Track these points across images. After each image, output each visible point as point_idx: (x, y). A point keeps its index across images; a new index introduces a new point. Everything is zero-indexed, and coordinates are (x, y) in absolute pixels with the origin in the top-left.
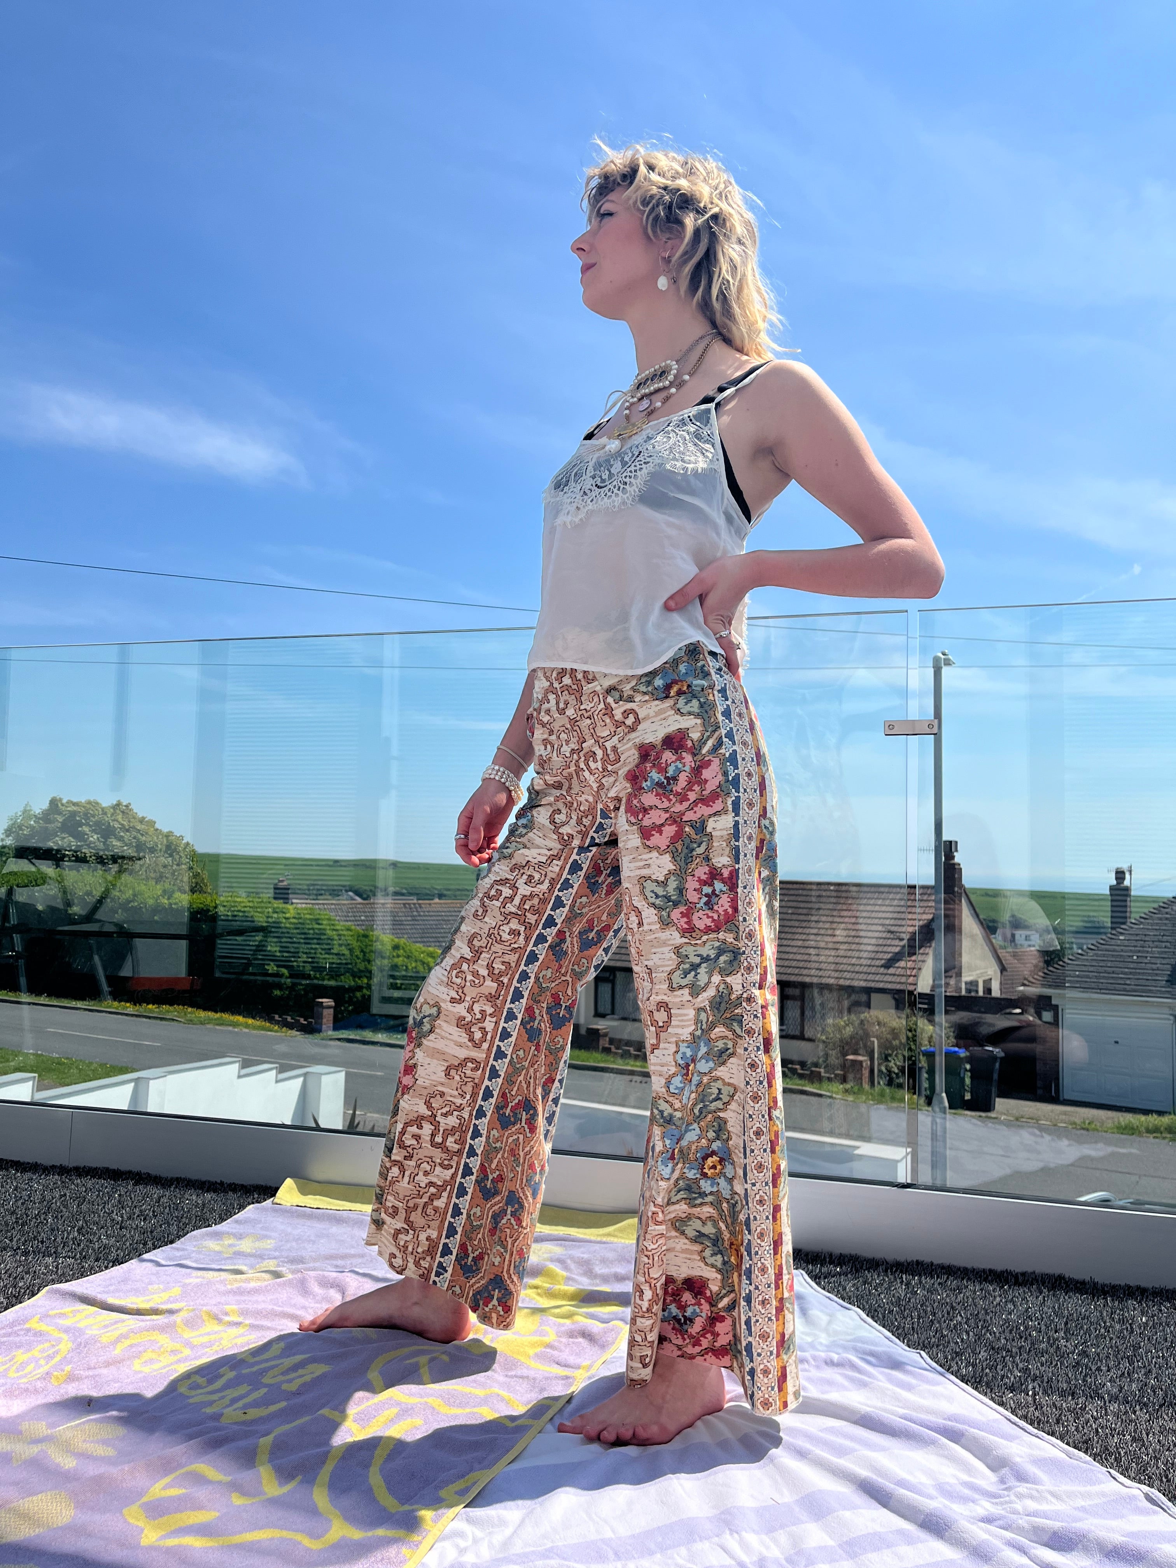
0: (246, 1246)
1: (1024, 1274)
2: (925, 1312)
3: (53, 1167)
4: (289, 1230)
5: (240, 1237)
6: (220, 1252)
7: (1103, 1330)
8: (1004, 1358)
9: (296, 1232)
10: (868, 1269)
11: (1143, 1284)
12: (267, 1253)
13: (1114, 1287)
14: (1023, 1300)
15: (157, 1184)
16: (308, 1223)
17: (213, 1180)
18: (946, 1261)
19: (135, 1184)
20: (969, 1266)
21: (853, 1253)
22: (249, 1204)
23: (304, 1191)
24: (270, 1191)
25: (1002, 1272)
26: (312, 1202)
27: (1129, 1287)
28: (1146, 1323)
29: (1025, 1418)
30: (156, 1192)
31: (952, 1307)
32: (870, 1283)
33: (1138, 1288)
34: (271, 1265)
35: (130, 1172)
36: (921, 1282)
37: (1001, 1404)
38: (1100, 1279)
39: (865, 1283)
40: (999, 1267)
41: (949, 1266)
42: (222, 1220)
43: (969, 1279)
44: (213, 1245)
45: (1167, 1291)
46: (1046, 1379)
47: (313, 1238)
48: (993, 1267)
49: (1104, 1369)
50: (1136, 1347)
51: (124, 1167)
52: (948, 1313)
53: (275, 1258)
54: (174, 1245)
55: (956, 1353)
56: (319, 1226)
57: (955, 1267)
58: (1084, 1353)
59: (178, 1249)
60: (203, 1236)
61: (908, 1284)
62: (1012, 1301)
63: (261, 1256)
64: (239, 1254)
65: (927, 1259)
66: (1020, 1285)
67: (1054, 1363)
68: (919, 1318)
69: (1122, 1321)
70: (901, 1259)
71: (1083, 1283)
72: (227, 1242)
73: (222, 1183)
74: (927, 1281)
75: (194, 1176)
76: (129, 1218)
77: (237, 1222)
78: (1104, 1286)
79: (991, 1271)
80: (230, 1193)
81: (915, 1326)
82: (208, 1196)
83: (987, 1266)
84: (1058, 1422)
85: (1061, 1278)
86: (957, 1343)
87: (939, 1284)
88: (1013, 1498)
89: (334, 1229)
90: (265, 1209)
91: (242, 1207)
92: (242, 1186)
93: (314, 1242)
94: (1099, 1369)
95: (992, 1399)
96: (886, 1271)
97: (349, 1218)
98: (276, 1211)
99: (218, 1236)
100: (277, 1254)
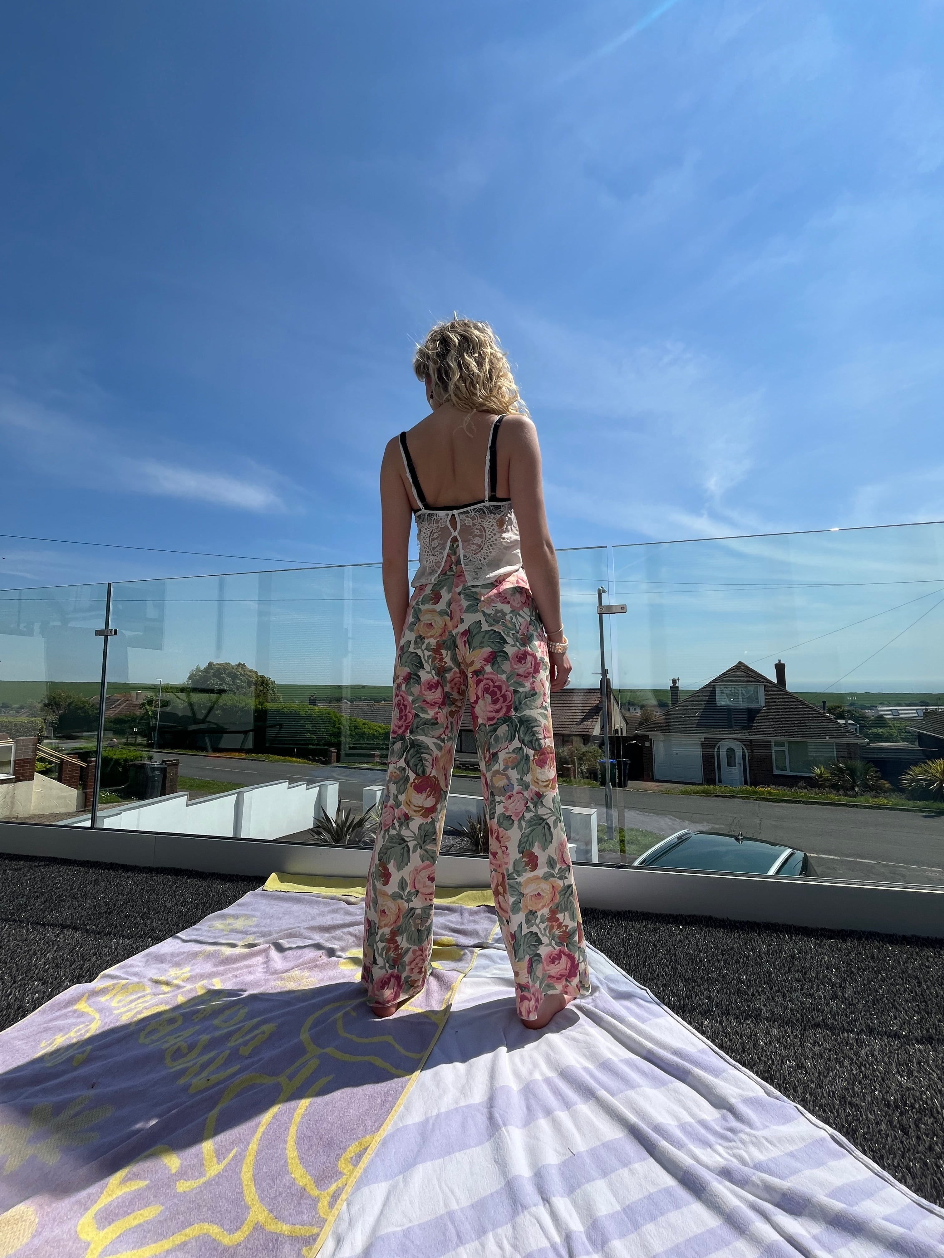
0: (239, 924)
1: (689, 916)
2: (640, 951)
3: (145, 868)
4: (267, 910)
5: (236, 917)
6: (223, 930)
7: (745, 959)
8: (693, 988)
9: (272, 911)
10: (602, 918)
11: (758, 921)
12: (250, 929)
13: (740, 923)
14: (693, 936)
15: (200, 877)
16: (281, 904)
17: (233, 873)
18: (645, 911)
19: (187, 879)
20: (658, 912)
21: (592, 907)
22: (249, 890)
23: (282, 880)
24: (262, 880)
25: (677, 916)
26: (285, 887)
27: (750, 922)
28: (768, 951)
29: (721, 1047)
30: (197, 882)
31: (654, 945)
32: (605, 929)
33: (755, 923)
34: (250, 939)
35: (187, 870)
36: (633, 927)
37: (703, 1033)
38: (733, 918)
39: (601, 929)
40: (675, 913)
41: (647, 913)
42: (231, 903)
43: (660, 922)
44: (218, 924)
45: (772, 924)
46: (724, 1007)
47: (280, 916)
48: (672, 913)
49: (757, 995)
50: (770, 974)
51: (183, 867)
52: (653, 950)
53: (254, 933)
54: (195, 926)
55: (665, 985)
56: (286, 905)
57: (650, 913)
58: (740, 981)
59: (197, 929)
60: (214, 919)
61: (626, 928)
62: (687, 938)
63: (245, 933)
64: (233, 931)
65: (634, 909)
66: (689, 925)
67: (725, 991)
68: (637, 955)
69: (753, 949)
70: (620, 909)
71: (723, 921)
72: (229, 921)
73: (237, 875)
74: (637, 925)
75: (222, 872)
76: (176, 904)
77: (238, 905)
78: (735, 922)
79: (670, 915)
80: (240, 882)
81: (636, 963)
82: (228, 884)
83: (668, 912)
84: (744, 1051)
85: (710, 918)
86: (663, 976)
87: (644, 927)
88: (740, 1145)
89: (295, 907)
90: (257, 895)
91: (244, 893)
92: (249, 877)
93: (280, 919)
94: (753, 995)
95: (696, 1028)
96: (612, 919)
97: (304, 899)
98: (262, 895)
99: (224, 917)
100: (256, 929)
